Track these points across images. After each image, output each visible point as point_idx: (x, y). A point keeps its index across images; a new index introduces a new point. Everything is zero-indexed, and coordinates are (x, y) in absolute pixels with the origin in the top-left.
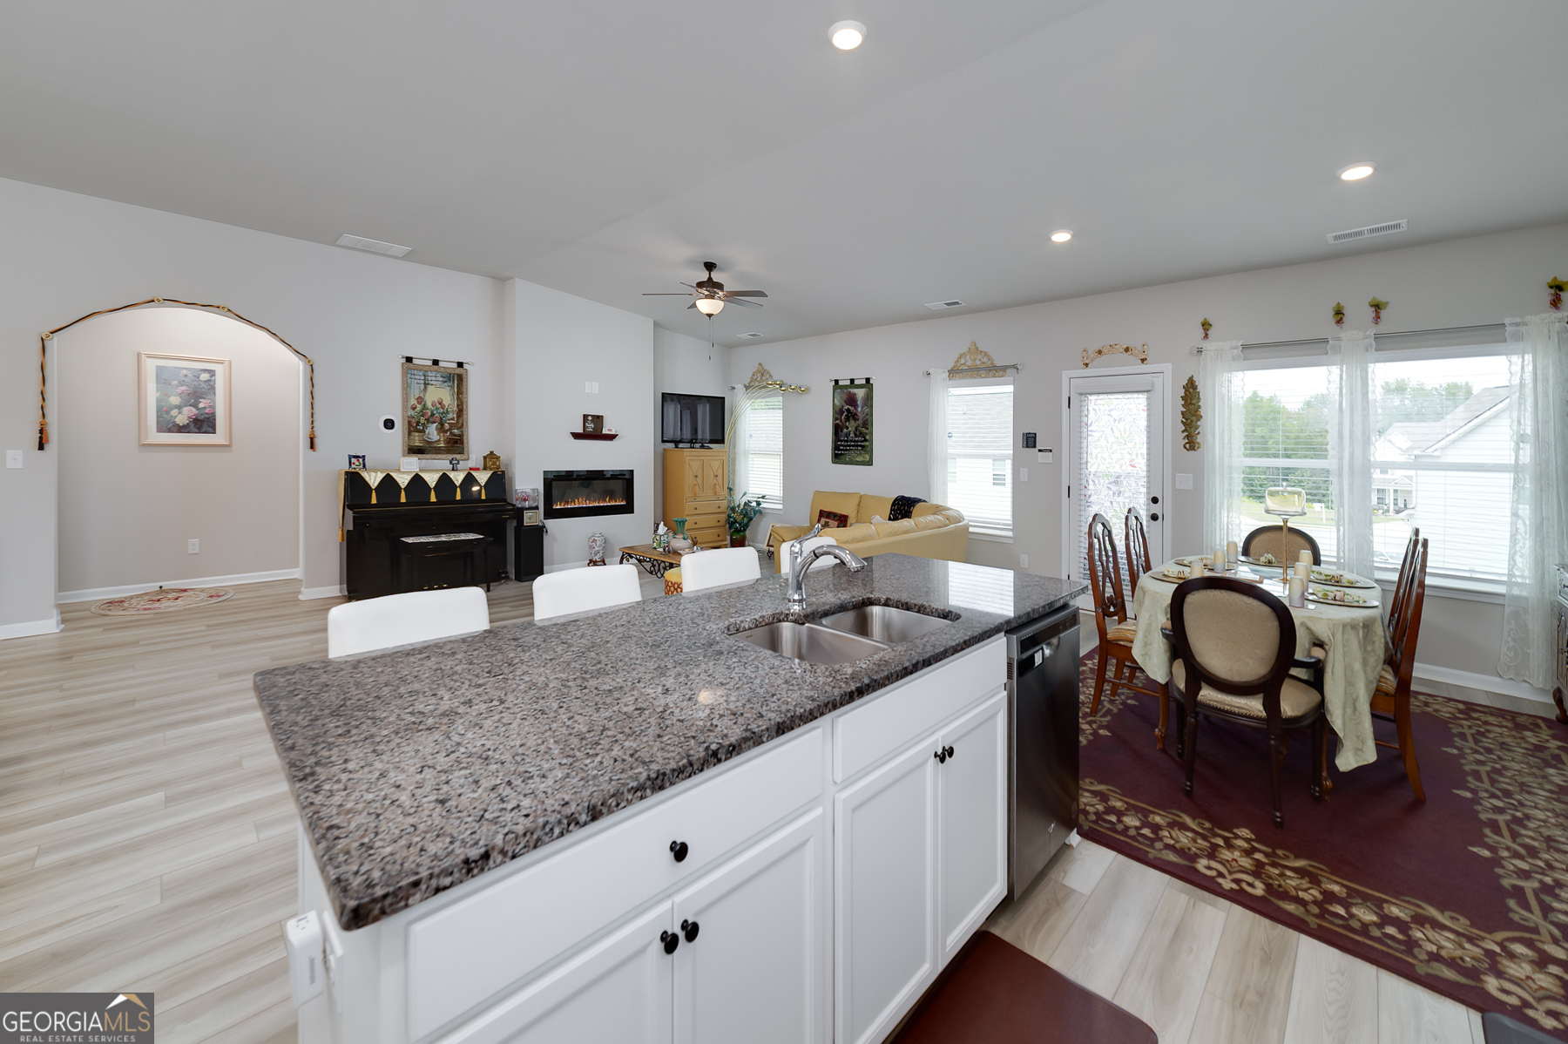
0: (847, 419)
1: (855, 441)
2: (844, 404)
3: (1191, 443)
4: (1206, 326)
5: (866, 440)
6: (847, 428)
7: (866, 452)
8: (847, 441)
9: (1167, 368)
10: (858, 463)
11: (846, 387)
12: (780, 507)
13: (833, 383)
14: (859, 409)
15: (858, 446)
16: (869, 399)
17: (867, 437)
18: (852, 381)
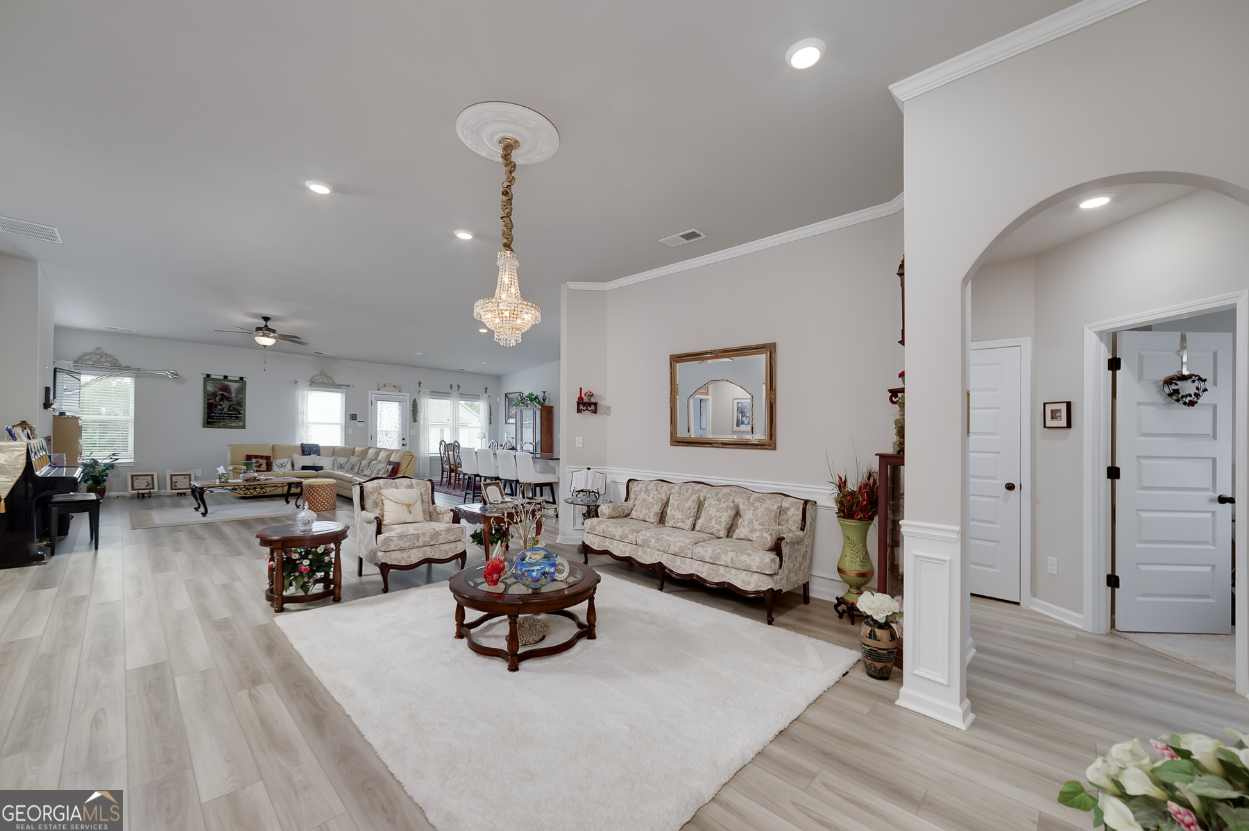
0: (222, 400)
1: (228, 414)
2: (217, 390)
3: (415, 420)
4: (420, 383)
5: (240, 414)
6: (221, 405)
7: (240, 421)
8: (220, 414)
9: (408, 395)
10: (231, 427)
11: (219, 380)
12: (132, 461)
13: (205, 376)
14: (233, 395)
15: (231, 417)
16: (242, 390)
17: (242, 412)
18: (226, 377)
